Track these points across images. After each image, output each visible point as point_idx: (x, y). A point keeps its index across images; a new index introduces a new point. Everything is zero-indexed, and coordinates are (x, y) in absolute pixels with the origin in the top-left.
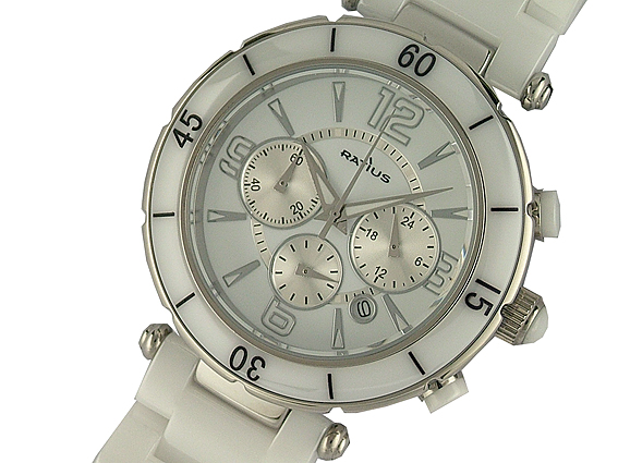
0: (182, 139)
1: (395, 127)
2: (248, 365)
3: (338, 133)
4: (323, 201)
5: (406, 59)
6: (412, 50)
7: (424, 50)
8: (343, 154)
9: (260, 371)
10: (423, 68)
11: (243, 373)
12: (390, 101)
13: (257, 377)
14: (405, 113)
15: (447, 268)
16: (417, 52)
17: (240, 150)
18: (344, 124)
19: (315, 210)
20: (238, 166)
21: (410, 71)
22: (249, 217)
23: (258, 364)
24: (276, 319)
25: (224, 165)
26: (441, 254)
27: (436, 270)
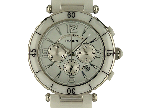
0: (33, 55)
1: (73, 30)
2: (72, 91)
3: (63, 38)
4: (67, 52)
5: (69, 16)
6: (69, 13)
7: (71, 13)
8: (66, 41)
9: (75, 91)
10: (73, 16)
11: (71, 93)
12: (69, 26)
13: (75, 93)
14: (73, 27)
15: (98, 52)
16: (70, 13)
17: (45, 51)
18: (63, 35)
19: (66, 55)
20: (46, 55)
21: (71, 18)
22: (54, 63)
23: (73, 90)
24: (71, 80)
25: (44, 56)
26: (96, 50)
27: (97, 53)
